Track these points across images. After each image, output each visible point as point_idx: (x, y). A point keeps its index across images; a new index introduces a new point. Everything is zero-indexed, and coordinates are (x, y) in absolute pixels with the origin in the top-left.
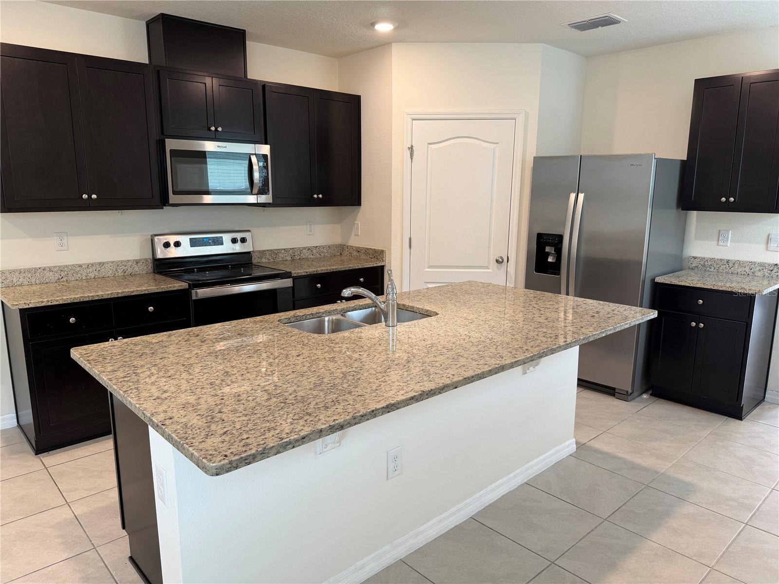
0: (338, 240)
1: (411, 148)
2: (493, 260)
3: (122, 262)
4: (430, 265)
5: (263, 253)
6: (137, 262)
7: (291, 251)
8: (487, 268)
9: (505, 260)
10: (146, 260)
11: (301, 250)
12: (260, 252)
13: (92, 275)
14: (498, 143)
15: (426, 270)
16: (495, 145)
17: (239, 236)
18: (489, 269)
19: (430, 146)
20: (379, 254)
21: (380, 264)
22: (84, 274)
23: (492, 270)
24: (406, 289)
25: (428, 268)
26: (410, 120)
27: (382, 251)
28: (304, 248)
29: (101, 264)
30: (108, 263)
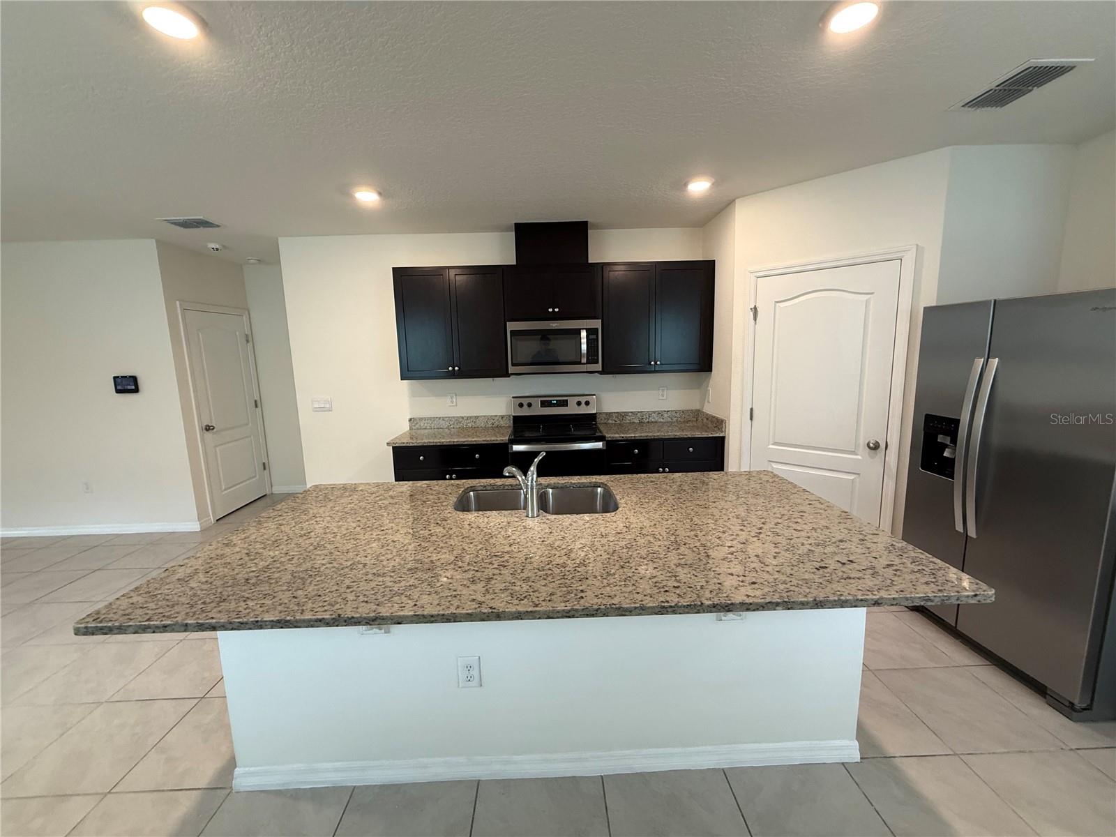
0: (696, 406)
1: (755, 310)
2: (862, 442)
3: (491, 416)
4: (776, 441)
5: (609, 415)
6: (502, 417)
7: (639, 414)
8: (853, 453)
9: (883, 446)
10: (509, 416)
11: (650, 414)
12: (607, 414)
13: (470, 425)
14: (872, 293)
15: (771, 446)
16: (869, 296)
17: (583, 400)
18: (857, 455)
19: (778, 304)
20: (719, 423)
21: (721, 435)
22: (465, 424)
23: (861, 456)
24: (745, 468)
25: (773, 444)
26: (754, 279)
27: (722, 421)
28: (654, 412)
29: (477, 417)
30: (481, 416)
